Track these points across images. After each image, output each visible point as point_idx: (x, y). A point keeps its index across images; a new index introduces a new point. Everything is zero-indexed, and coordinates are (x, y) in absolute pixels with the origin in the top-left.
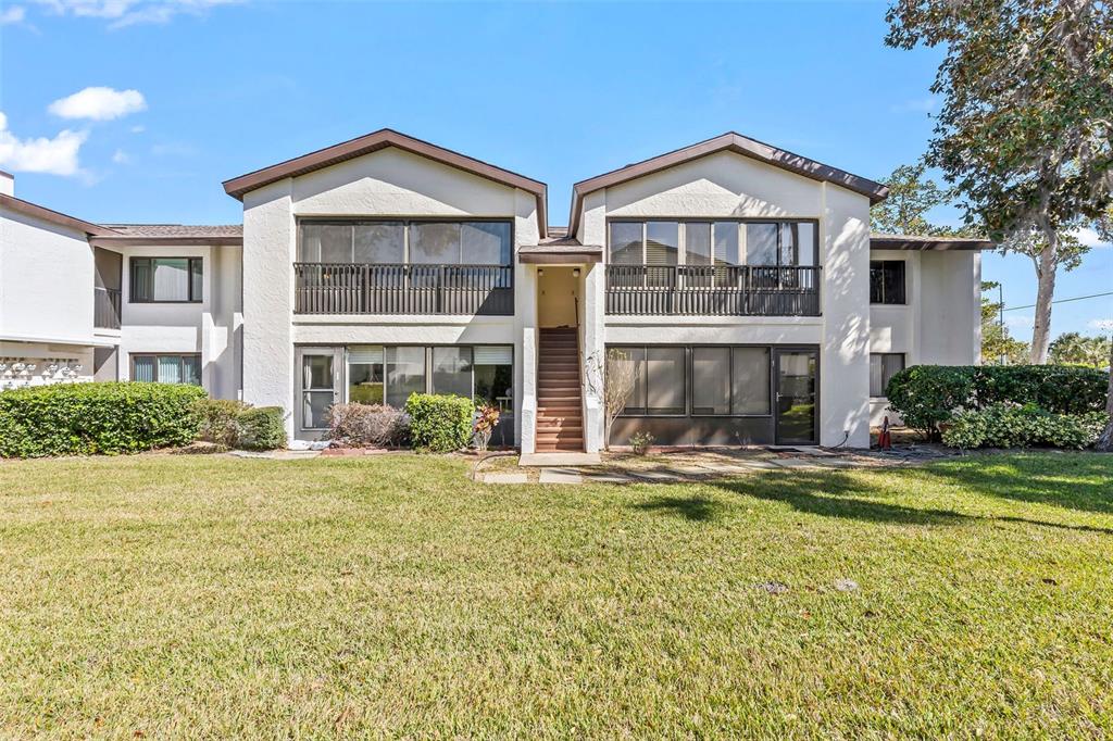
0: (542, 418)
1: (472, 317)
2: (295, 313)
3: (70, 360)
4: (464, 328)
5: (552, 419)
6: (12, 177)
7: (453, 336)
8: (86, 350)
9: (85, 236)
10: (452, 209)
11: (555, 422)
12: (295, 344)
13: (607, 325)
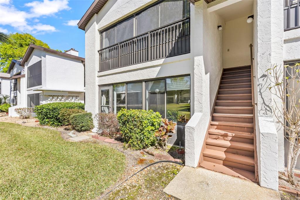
0: (214, 130)
1: (165, 59)
2: (99, 72)
3: (77, 96)
4: (159, 68)
5: (223, 132)
6: (78, 52)
7: (153, 74)
8: (82, 93)
9: (81, 61)
11: (225, 136)
12: (99, 85)
13: (286, 41)
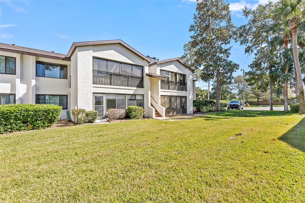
1: (136, 88)
2: (93, 84)
4: (134, 90)
7: (132, 92)
10: (132, 62)
13: (161, 91)
